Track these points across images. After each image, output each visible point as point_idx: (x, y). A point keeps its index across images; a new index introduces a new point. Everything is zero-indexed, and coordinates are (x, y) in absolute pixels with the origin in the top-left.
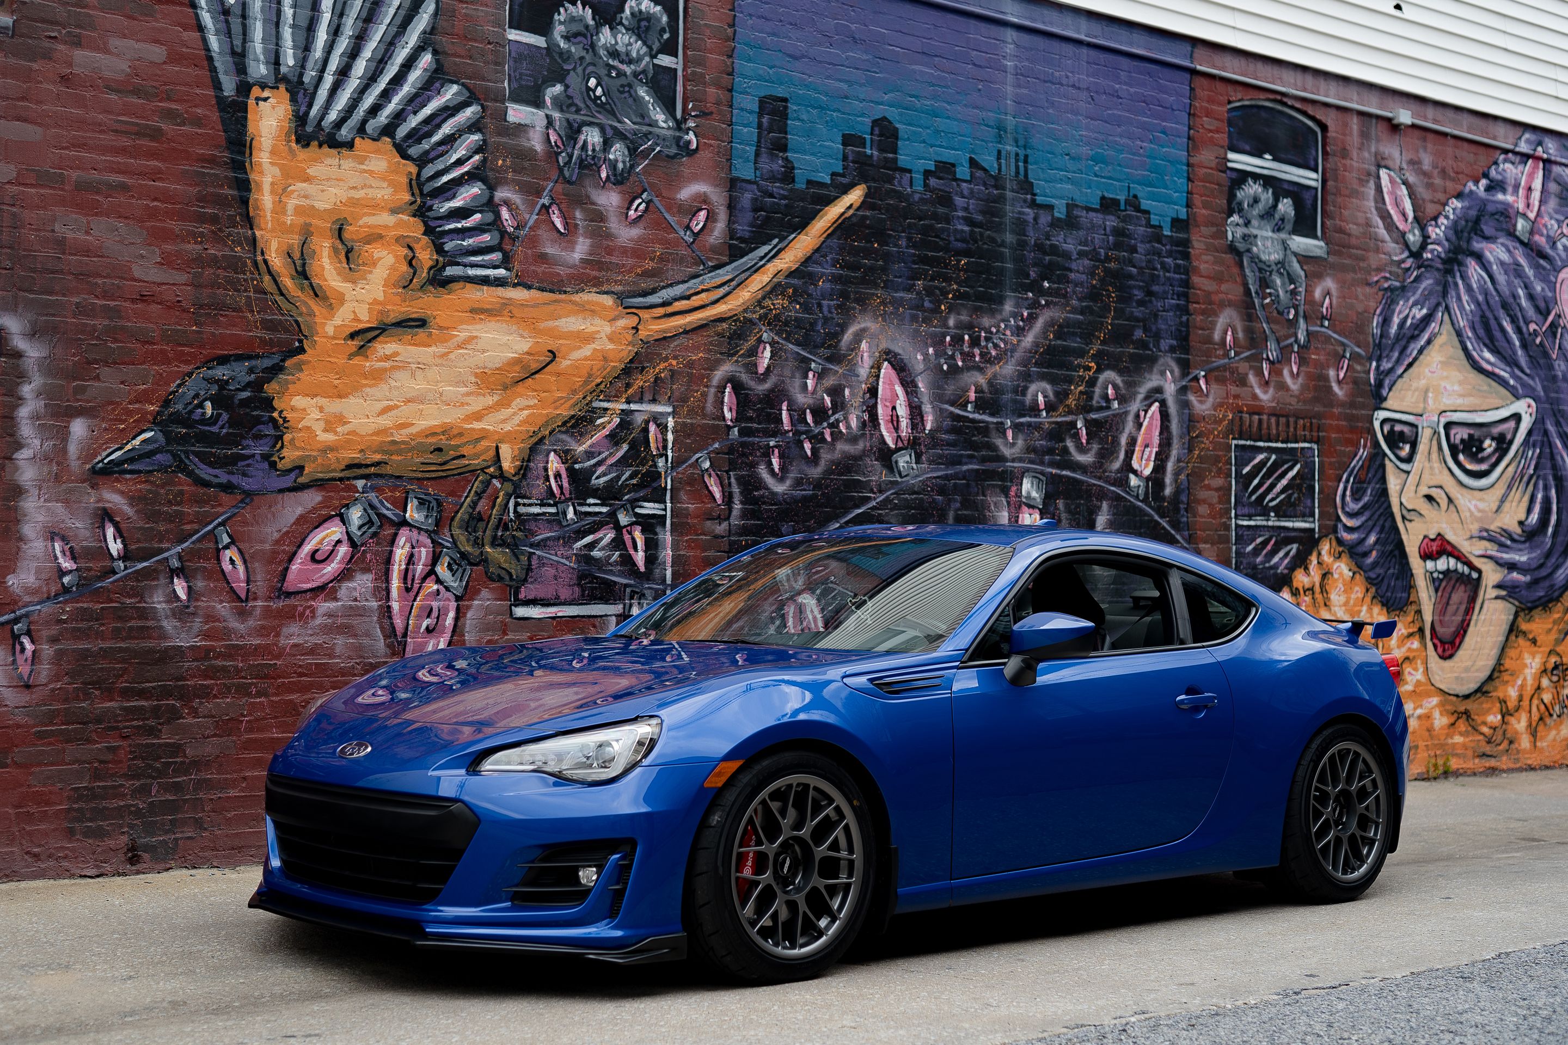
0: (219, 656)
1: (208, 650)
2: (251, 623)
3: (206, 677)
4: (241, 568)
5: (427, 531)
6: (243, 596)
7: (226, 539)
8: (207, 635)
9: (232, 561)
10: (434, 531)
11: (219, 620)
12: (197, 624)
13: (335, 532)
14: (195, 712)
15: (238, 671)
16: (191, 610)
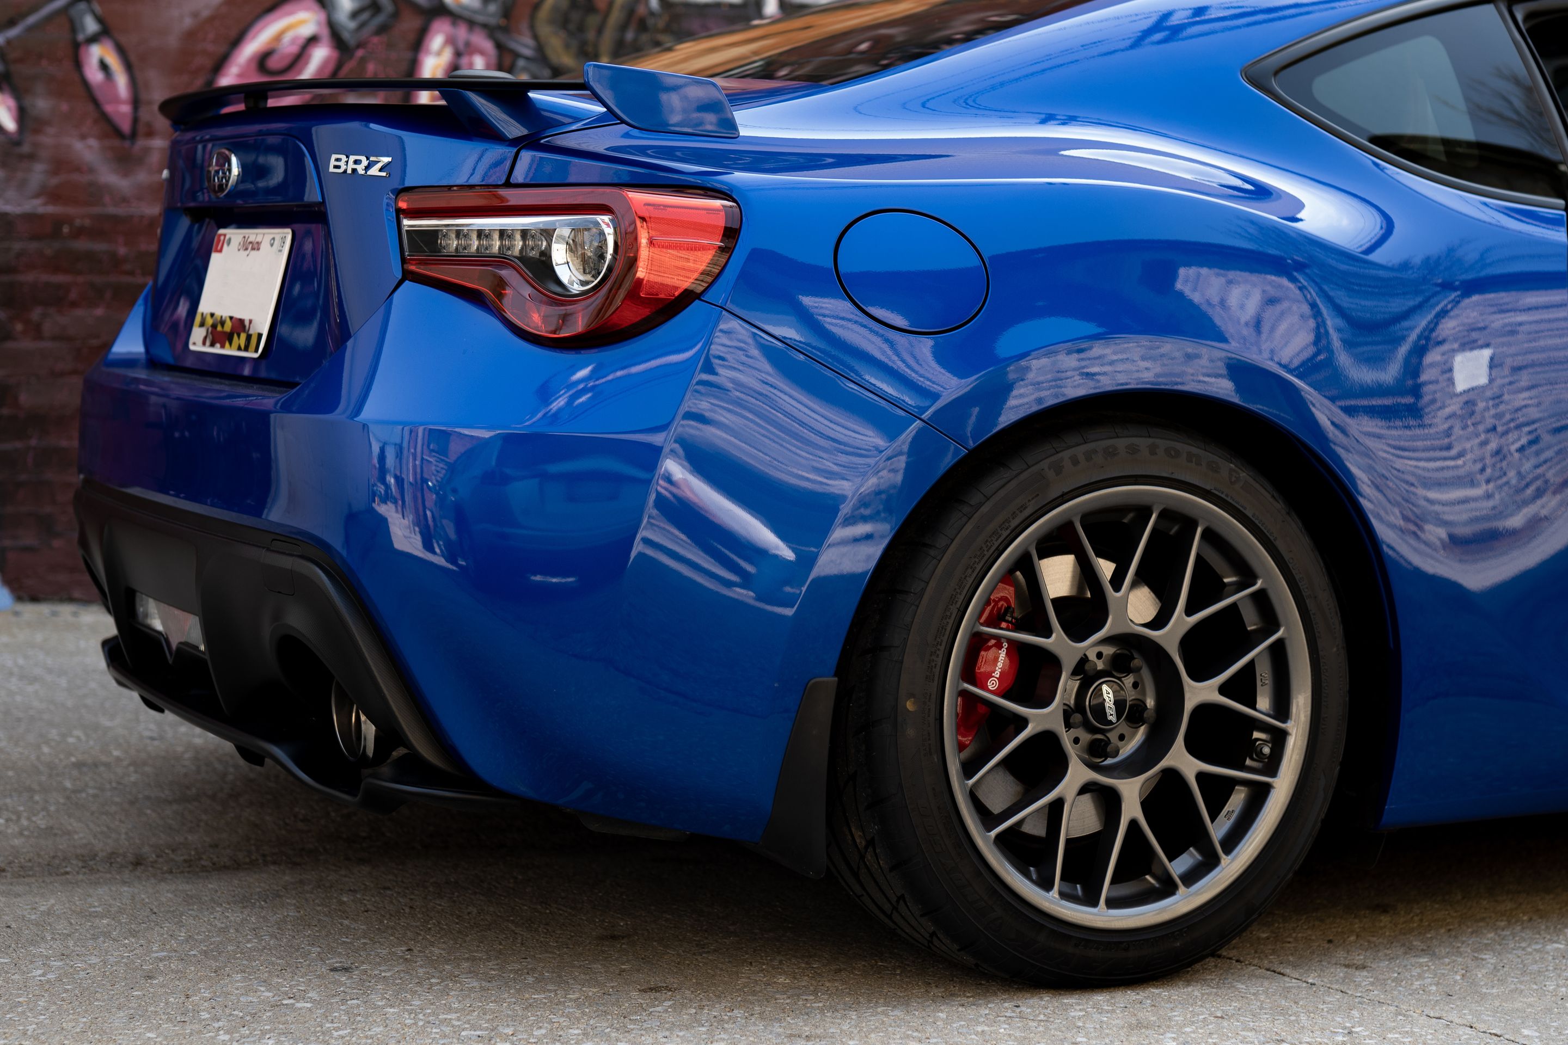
0: (79, 232)
1: (57, 223)
2: (142, 177)
3: (57, 269)
4: (121, 81)
5: (485, 26)
6: (126, 127)
7: (91, 26)
8: (53, 195)
9: (104, 66)
10: (499, 28)
11: (78, 169)
12: (38, 174)
13: (302, 22)
14: (36, 331)
15: (116, 263)
16: (26, 149)
